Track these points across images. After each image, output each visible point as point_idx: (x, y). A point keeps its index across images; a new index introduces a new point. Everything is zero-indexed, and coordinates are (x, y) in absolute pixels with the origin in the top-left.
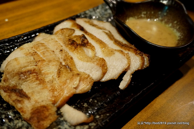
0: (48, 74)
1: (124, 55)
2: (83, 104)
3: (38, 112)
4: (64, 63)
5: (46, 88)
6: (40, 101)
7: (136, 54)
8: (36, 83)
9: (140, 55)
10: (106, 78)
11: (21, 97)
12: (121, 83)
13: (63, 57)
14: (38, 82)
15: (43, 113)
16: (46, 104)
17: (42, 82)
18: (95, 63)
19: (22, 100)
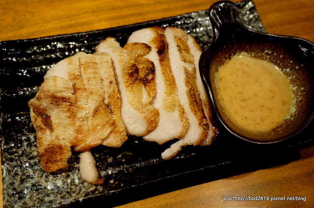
0: (82, 108)
1: (182, 120)
2: (109, 158)
3: (52, 152)
4: (106, 101)
5: (73, 125)
6: (61, 137)
7: (200, 123)
8: (66, 114)
9: (204, 128)
10: (150, 137)
11: (45, 125)
12: (166, 151)
13: (109, 92)
14: (68, 114)
15: (55, 155)
16: (64, 145)
17: (73, 116)
18: (143, 115)
19: (45, 129)
